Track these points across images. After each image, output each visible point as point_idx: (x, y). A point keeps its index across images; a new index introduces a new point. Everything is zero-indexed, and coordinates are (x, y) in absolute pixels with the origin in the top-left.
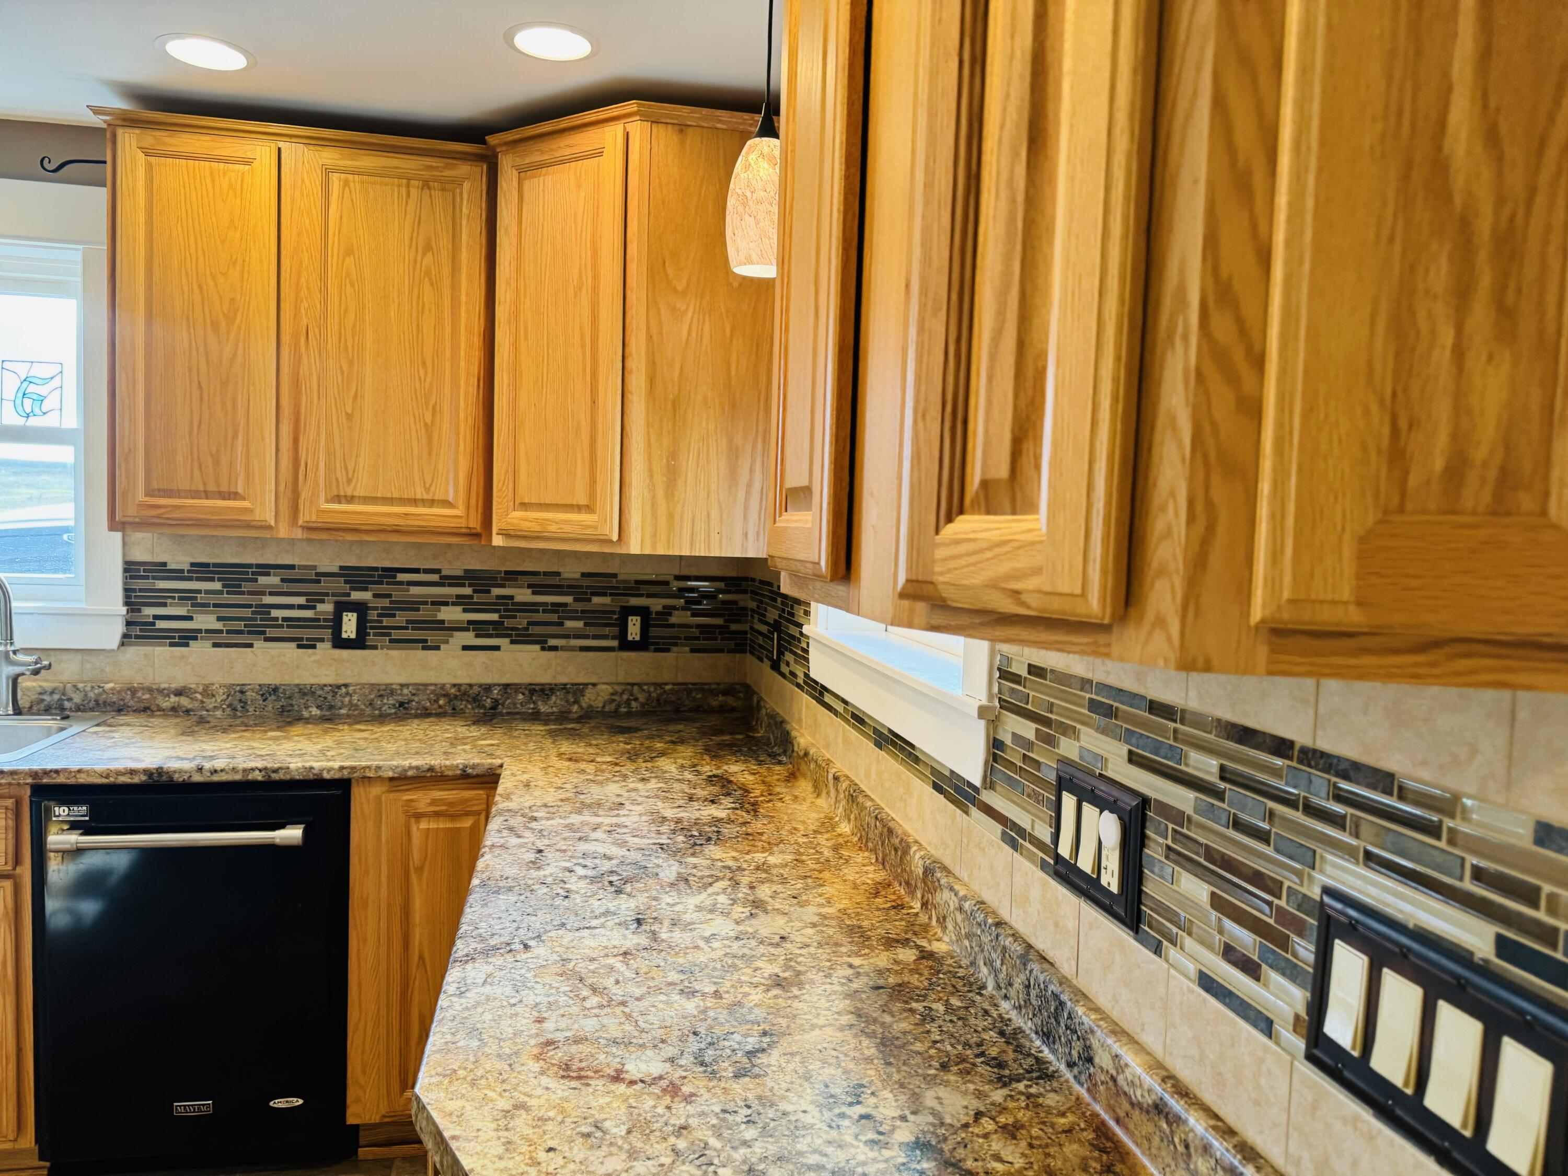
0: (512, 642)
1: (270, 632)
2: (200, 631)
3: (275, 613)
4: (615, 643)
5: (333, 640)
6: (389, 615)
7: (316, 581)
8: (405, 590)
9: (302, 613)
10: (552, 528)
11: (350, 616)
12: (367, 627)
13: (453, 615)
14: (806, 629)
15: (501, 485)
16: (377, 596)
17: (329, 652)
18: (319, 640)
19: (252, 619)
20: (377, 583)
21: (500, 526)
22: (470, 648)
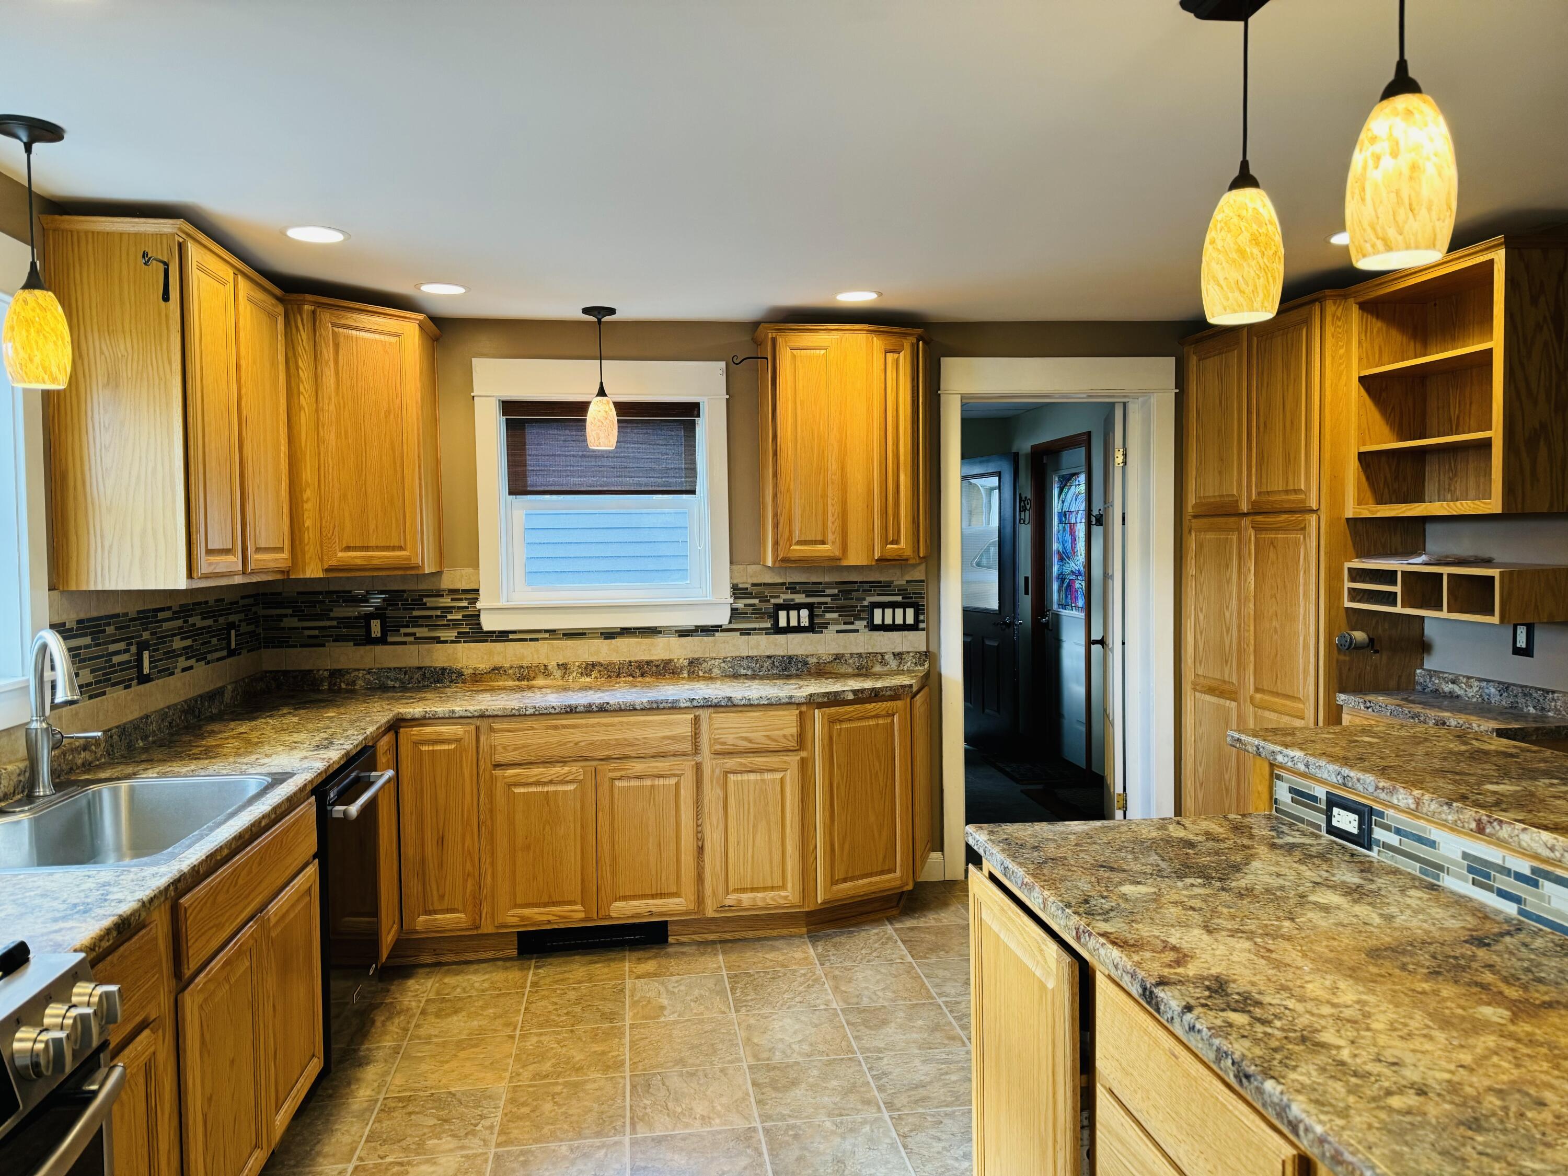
0: (197, 661)
1: (115, 678)
3: (116, 659)
4: (225, 653)
5: (138, 678)
6: (157, 650)
7: (129, 626)
8: (161, 627)
9: (125, 657)
10: (375, 562)
11: (146, 655)
12: (150, 662)
13: (178, 644)
14: (479, 605)
15: (329, 535)
16: (152, 634)
17: (136, 689)
18: (132, 679)
19: (105, 668)
20: (151, 623)
21: (330, 563)
22: (184, 670)
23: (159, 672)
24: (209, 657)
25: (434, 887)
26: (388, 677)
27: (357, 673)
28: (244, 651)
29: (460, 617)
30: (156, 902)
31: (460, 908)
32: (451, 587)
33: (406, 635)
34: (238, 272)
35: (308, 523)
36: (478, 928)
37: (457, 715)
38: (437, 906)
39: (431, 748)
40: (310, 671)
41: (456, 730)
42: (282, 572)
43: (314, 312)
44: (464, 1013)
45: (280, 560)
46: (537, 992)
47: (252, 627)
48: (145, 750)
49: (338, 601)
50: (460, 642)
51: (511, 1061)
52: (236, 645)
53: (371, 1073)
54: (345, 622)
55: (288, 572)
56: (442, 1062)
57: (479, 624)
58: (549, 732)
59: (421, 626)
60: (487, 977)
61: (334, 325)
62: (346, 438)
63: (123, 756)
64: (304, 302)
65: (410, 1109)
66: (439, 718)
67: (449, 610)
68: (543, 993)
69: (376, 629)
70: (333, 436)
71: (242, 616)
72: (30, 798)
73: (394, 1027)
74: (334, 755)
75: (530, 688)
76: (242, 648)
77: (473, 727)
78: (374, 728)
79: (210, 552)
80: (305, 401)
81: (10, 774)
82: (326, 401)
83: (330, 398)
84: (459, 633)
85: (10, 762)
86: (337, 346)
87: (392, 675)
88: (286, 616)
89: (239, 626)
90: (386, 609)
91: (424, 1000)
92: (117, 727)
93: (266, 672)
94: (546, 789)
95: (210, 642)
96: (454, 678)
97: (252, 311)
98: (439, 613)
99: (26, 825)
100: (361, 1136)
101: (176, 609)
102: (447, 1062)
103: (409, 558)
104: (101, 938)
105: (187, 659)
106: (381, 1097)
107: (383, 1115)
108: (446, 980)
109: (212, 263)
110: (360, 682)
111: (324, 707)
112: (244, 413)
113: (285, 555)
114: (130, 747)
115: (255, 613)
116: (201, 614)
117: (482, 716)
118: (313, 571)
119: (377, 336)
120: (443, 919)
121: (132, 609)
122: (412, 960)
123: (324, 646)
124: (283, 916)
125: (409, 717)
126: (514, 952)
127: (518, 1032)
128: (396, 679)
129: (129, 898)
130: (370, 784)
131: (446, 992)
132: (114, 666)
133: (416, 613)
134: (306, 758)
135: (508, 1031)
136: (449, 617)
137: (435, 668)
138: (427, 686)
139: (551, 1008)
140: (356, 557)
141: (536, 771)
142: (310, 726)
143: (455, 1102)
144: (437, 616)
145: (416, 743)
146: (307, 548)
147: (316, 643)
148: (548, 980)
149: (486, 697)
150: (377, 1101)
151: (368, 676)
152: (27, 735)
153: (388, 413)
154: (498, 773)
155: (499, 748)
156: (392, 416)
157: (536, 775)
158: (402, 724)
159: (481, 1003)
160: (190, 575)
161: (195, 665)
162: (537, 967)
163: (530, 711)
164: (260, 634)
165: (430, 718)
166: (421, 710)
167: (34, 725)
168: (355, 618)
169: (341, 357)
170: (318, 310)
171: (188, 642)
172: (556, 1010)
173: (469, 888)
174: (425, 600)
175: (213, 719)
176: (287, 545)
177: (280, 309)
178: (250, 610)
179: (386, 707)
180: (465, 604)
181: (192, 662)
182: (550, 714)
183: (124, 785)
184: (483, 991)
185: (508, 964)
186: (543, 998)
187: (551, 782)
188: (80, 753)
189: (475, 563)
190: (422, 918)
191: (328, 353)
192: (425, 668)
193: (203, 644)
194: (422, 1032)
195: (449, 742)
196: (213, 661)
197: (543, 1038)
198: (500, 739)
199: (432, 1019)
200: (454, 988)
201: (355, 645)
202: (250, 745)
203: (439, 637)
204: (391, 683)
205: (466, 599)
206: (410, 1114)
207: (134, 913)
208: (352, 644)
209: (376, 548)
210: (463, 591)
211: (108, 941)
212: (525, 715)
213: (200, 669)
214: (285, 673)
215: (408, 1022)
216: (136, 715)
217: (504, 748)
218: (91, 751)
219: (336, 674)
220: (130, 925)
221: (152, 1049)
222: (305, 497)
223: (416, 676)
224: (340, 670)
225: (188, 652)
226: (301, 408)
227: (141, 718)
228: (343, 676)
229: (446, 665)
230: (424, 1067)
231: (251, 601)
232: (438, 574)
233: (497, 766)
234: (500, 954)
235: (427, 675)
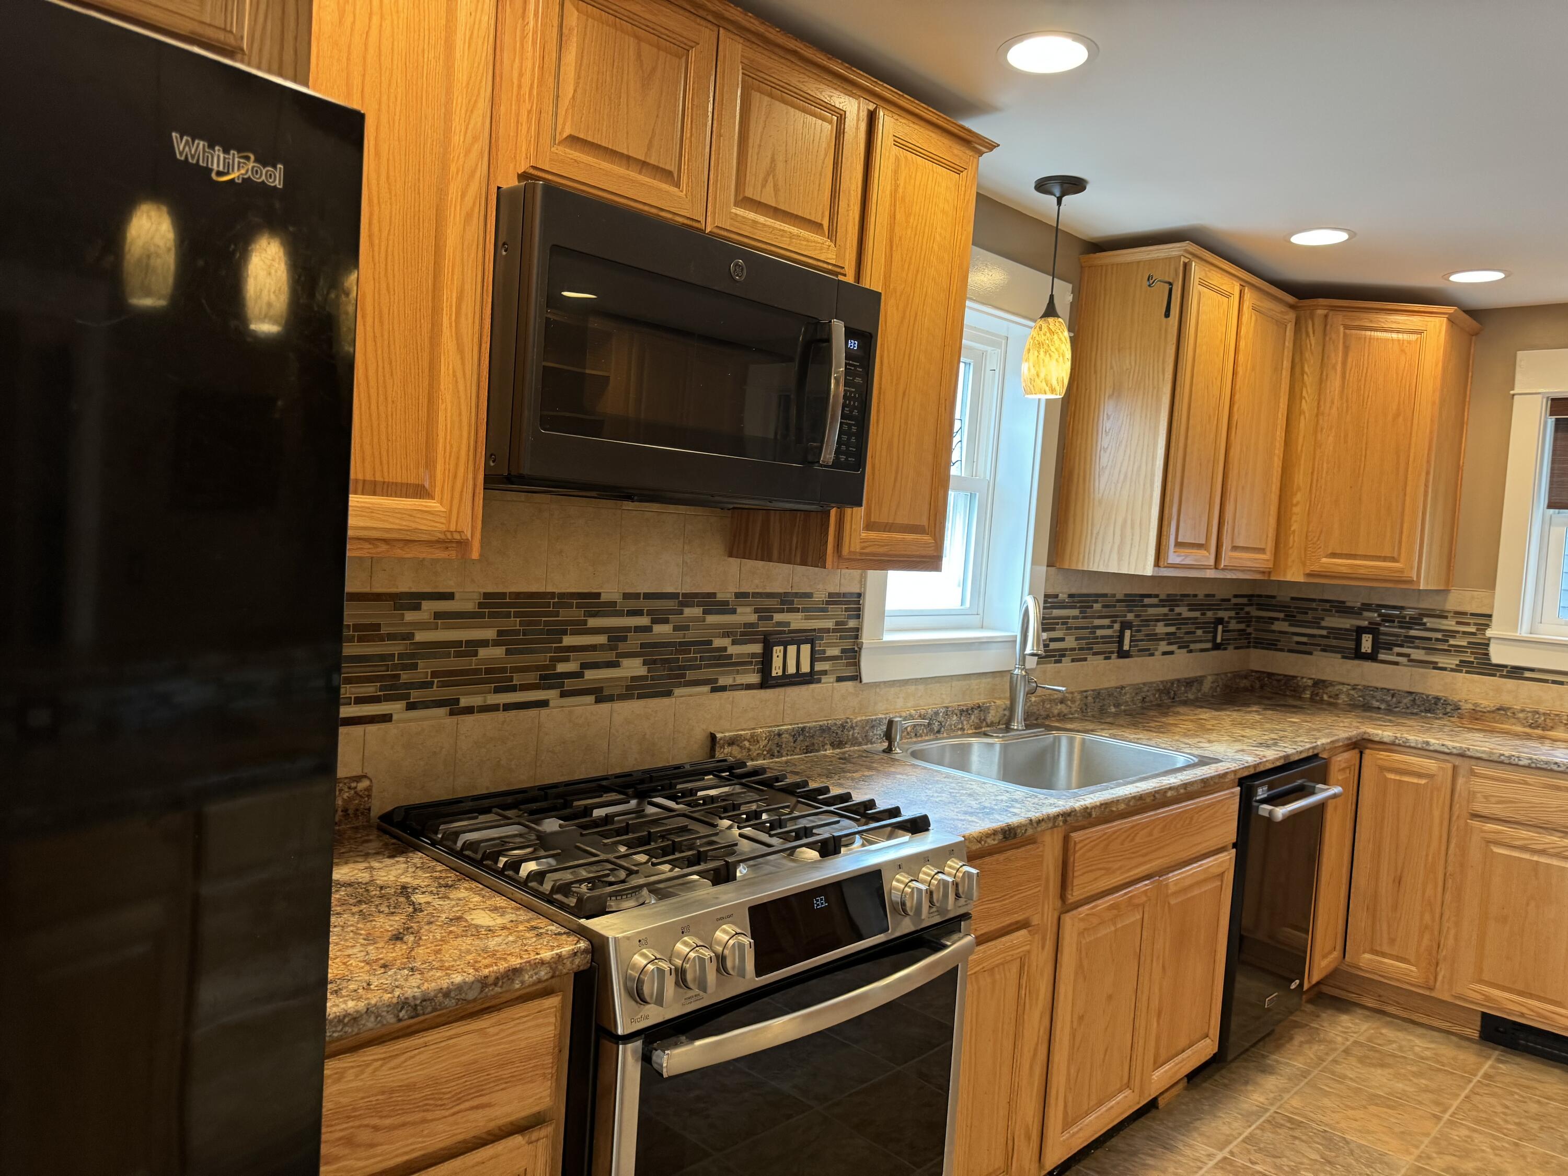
0: (1180, 648)
1: (1096, 648)
2: (1066, 650)
3: (1099, 632)
4: (1209, 645)
5: (1118, 652)
6: (1139, 631)
7: (1115, 606)
8: (1146, 611)
9: (1108, 632)
10: (1362, 571)
11: (1128, 633)
12: (1131, 641)
13: (1161, 629)
14: (1489, 633)
15: (1315, 539)
16: (1137, 616)
17: (1115, 661)
18: (1112, 652)
19: (1088, 638)
20: (1136, 606)
21: (1313, 568)
22: (1164, 653)
23: (1140, 651)
24: (1192, 646)
25: (1385, 927)
26: (1374, 697)
27: (1340, 687)
28: (1231, 647)
29: (1465, 644)
30: (1043, 826)
31: (1413, 960)
32: (1459, 609)
33: (1399, 655)
34: (1244, 283)
35: (1294, 527)
36: (1431, 989)
37: (1431, 748)
38: (1386, 949)
39: (1398, 778)
40: (1294, 677)
41: (1430, 765)
42: (1263, 573)
43: (1326, 316)
44: (1391, 1071)
45: (1263, 560)
46: (1487, 1085)
47: (1242, 626)
48: (1116, 715)
49: (1331, 611)
50: (1461, 671)
51: (1426, 1141)
52: (1222, 640)
53: (1271, 1083)
54: (1335, 633)
55: (1270, 573)
56: (1347, 1106)
57: (1487, 654)
58: (1548, 791)
59: (1417, 648)
60: (1432, 1046)
61: (1347, 327)
62: (1346, 442)
63: (1093, 716)
64: (1317, 307)
65: (1297, 1133)
66: (1410, 747)
67: (1453, 634)
68: (1496, 1090)
69: (1367, 644)
70: (1331, 439)
71: (1232, 614)
72: (1008, 729)
73: (1311, 1052)
74: (1271, 755)
75: (1542, 738)
76: (1229, 644)
77: (1450, 766)
78: (1329, 740)
79: (1178, 544)
80: (1307, 405)
81: (997, 707)
82: (1328, 405)
83: (1332, 403)
84: (1461, 661)
85: (1000, 698)
86: (1346, 349)
87: (1378, 695)
88: (1277, 619)
89: (1228, 622)
90: (1379, 624)
91: (1352, 1040)
92: (1093, 690)
93: (1253, 671)
94: (1535, 858)
95: (1194, 633)
96: (1448, 710)
97: (1256, 320)
98: (1439, 636)
99: (997, 748)
100: (1240, 1134)
101: (1162, 597)
102: (1353, 1109)
103: (1401, 571)
104: (988, 835)
105: (1169, 644)
106: (1273, 1109)
107: (1267, 1126)
108: (1384, 1031)
109: (1217, 279)
110: (1343, 697)
111: (1294, 712)
112: (1235, 417)
113: (1268, 556)
114: (1102, 711)
115: (1248, 613)
116: (1189, 605)
117: (1462, 755)
118: (1294, 574)
119: (1394, 336)
120: (1392, 965)
121: (1120, 591)
122: (1353, 997)
123: (1310, 653)
124: (1185, 890)
125: (1377, 739)
126: (1476, 1035)
127: (1447, 1116)
128: (1382, 701)
129: (1023, 815)
130: (1312, 793)
131: (1379, 1042)
132: (1097, 638)
133: (1413, 633)
134: (1243, 751)
135: (1436, 1110)
136: (1452, 642)
137: (1428, 696)
138: (1416, 714)
139: (1499, 1109)
140: (1342, 564)
141: (1524, 833)
142: (1268, 726)
143: (1346, 1150)
144: (1437, 640)
145: (1382, 769)
146: (1290, 551)
147: (1303, 649)
148: (1508, 1080)
149: (1478, 736)
150: (1267, 1110)
151: (1352, 692)
152: (1011, 678)
153: (1397, 416)
154: (1475, 823)
155: (1479, 795)
156: (1401, 419)
157: (1524, 839)
158: (1370, 745)
159: (1414, 1069)
160: (1157, 564)
161: (1177, 651)
162: (1498, 1060)
163: (1524, 762)
164: (1250, 634)
165: (1399, 745)
166: (1390, 734)
167: (1016, 672)
168: (1346, 630)
169: (1350, 360)
170: (1331, 313)
171: (1172, 629)
172: (1504, 1113)
173: (1426, 942)
174: (1425, 620)
175: (1185, 703)
176: (1270, 547)
177: (1291, 316)
178: (1242, 609)
179: (1355, 724)
180: (1472, 629)
181: (1173, 648)
182: (1551, 770)
183: (1078, 737)
184: (1422, 1058)
185: (1465, 1043)
186: (1493, 1095)
187: (1542, 852)
188: (1057, 705)
189: (1490, 583)
190: (1367, 956)
191: (1336, 358)
192: (1417, 693)
193: (1187, 633)
194: (1338, 1069)
195: (1419, 775)
196: (1196, 651)
197: (1475, 1135)
198: (1478, 785)
199: (1353, 1061)
200: (1391, 1042)
201: (1344, 657)
202: (1203, 729)
203: (1436, 663)
204: (1376, 704)
205: (1475, 624)
206: (1295, 1138)
207: (1020, 826)
208: (1339, 656)
209: (1365, 557)
210: (1472, 614)
211: (994, 840)
212: (1517, 765)
213: (1181, 655)
214: (1270, 675)
215: (1327, 1054)
216: (1113, 684)
217: (1486, 797)
218: (1067, 705)
219: (1319, 684)
220: (1015, 834)
221: (1028, 947)
222: (1295, 501)
223: (1405, 701)
224: (1324, 681)
225: (1170, 638)
226: (1301, 412)
227: (1117, 688)
228: (1327, 687)
229: (1440, 694)
230: (1326, 1102)
231: (1245, 601)
232: (1445, 592)
233: (1475, 816)
234: (1455, 1029)
235: (1418, 702)
